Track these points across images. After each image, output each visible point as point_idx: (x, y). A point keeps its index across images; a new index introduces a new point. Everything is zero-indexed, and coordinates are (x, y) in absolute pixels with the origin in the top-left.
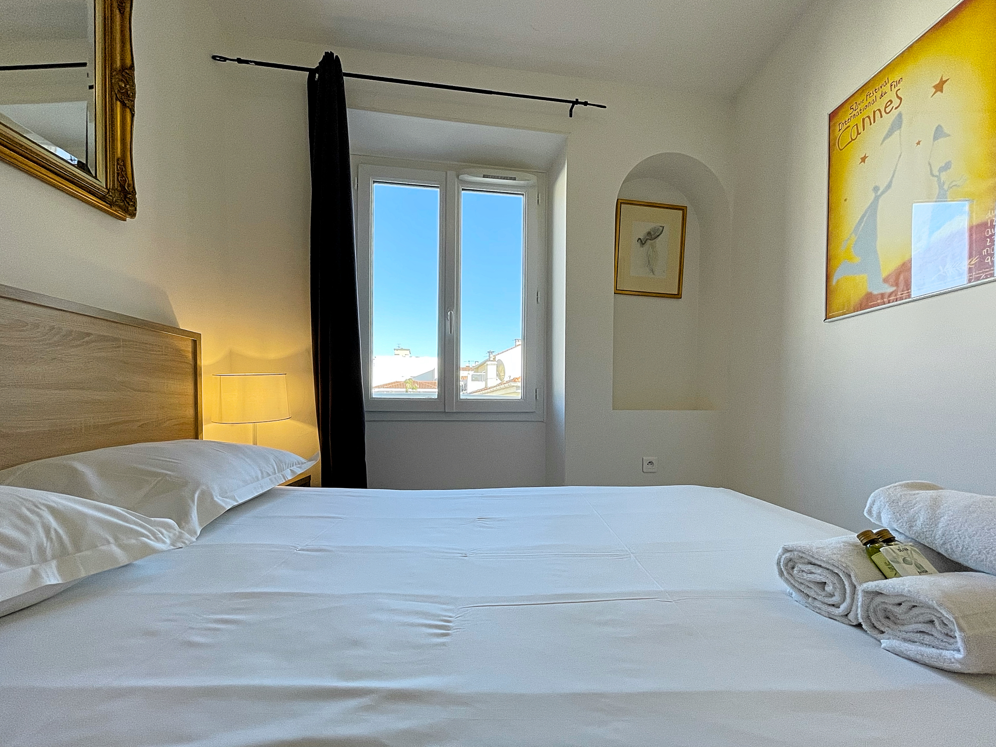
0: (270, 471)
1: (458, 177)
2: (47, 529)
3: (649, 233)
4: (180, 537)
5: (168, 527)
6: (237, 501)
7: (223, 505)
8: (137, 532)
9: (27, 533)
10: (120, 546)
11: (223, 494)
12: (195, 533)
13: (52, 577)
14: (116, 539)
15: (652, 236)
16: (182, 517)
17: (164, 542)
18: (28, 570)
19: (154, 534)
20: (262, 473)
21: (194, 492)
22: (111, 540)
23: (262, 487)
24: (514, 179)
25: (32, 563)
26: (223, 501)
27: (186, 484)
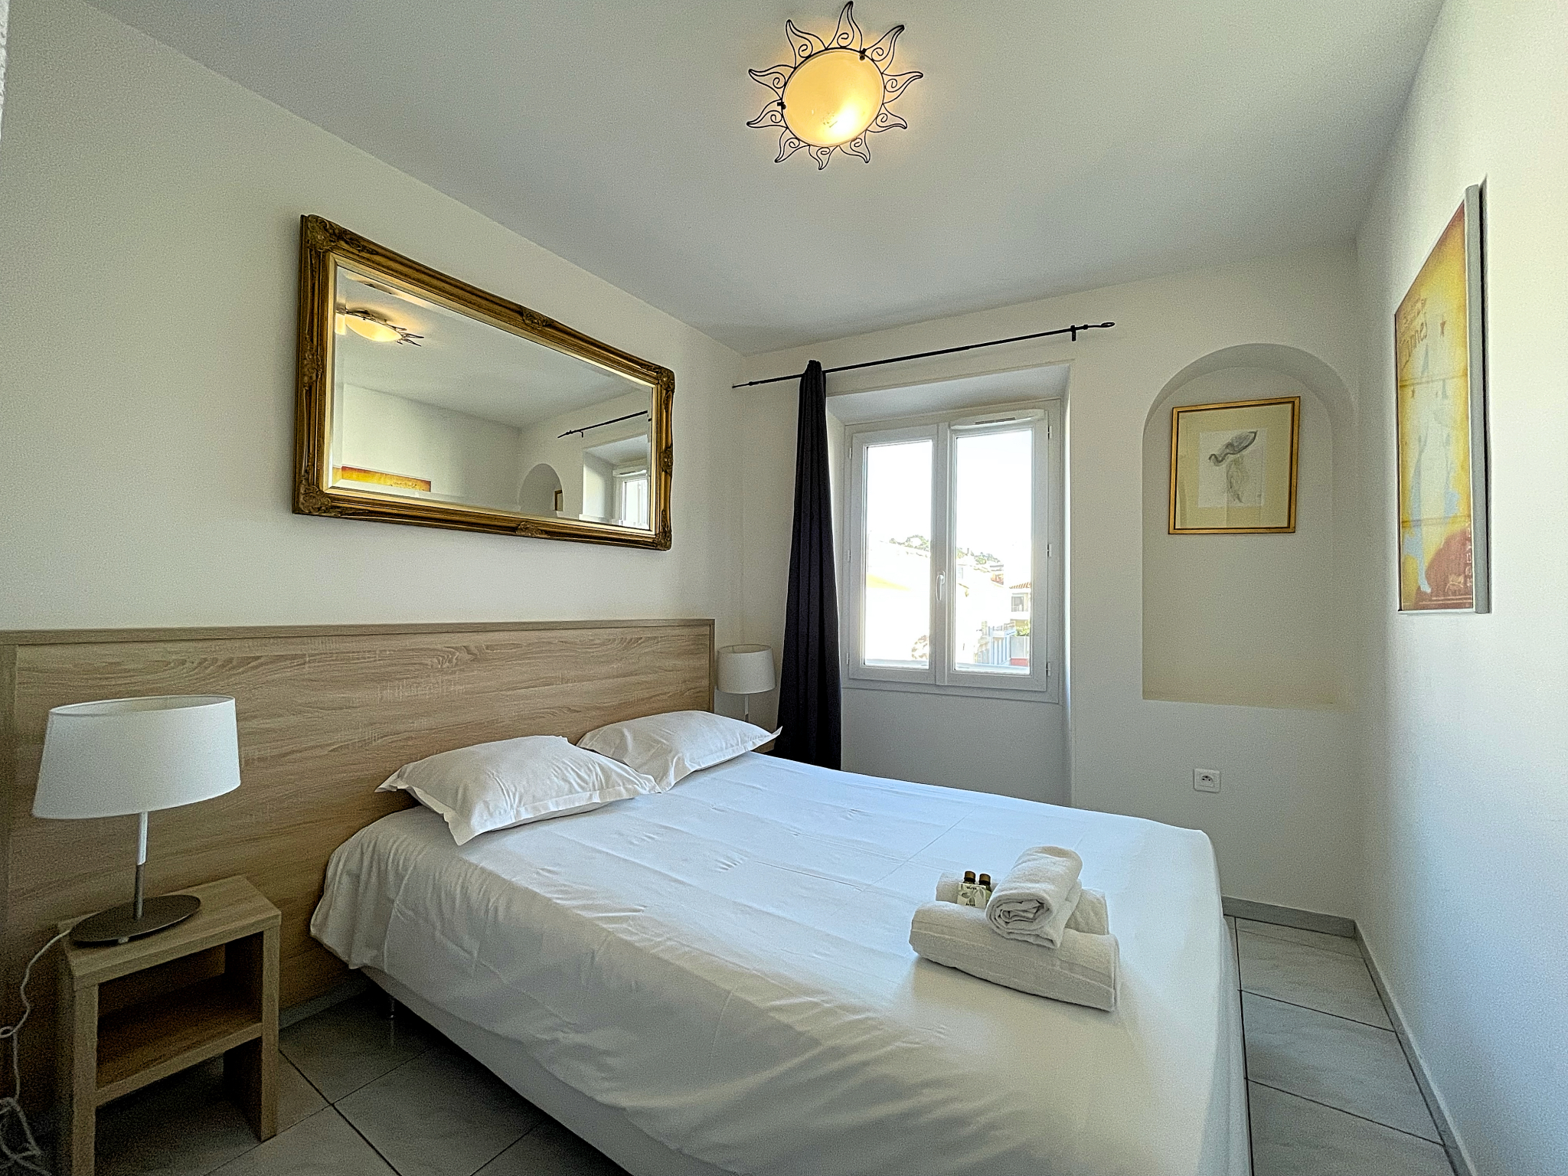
0: (734, 743)
1: (949, 427)
2: (597, 775)
3: (1229, 445)
4: (654, 787)
5: (649, 780)
6: (700, 766)
7: (690, 768)
8: (633, 781)
9: (589, 776)
10: (625, 788)
11: (692, 760)
12: (670, 784)
13: (596, 799)
14: (624, 784)
15: (1236, 447)
16: (660, 776)
17: (645, 789)
18: (588, 793)
19: (641, 784)
20: (727, 744)
21: (674, 757)
22: (621, 784)
23: (724, 756)
24: (1013, 419)
25: (590, 790)
26: (690, 765)
27: (670, 752)
